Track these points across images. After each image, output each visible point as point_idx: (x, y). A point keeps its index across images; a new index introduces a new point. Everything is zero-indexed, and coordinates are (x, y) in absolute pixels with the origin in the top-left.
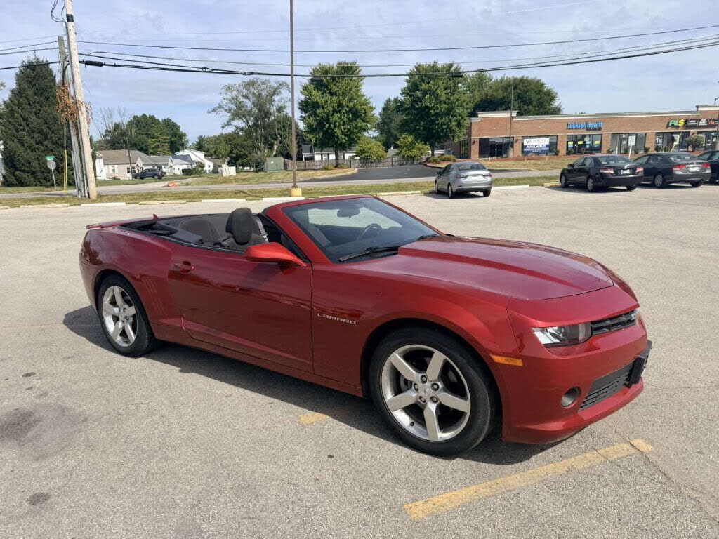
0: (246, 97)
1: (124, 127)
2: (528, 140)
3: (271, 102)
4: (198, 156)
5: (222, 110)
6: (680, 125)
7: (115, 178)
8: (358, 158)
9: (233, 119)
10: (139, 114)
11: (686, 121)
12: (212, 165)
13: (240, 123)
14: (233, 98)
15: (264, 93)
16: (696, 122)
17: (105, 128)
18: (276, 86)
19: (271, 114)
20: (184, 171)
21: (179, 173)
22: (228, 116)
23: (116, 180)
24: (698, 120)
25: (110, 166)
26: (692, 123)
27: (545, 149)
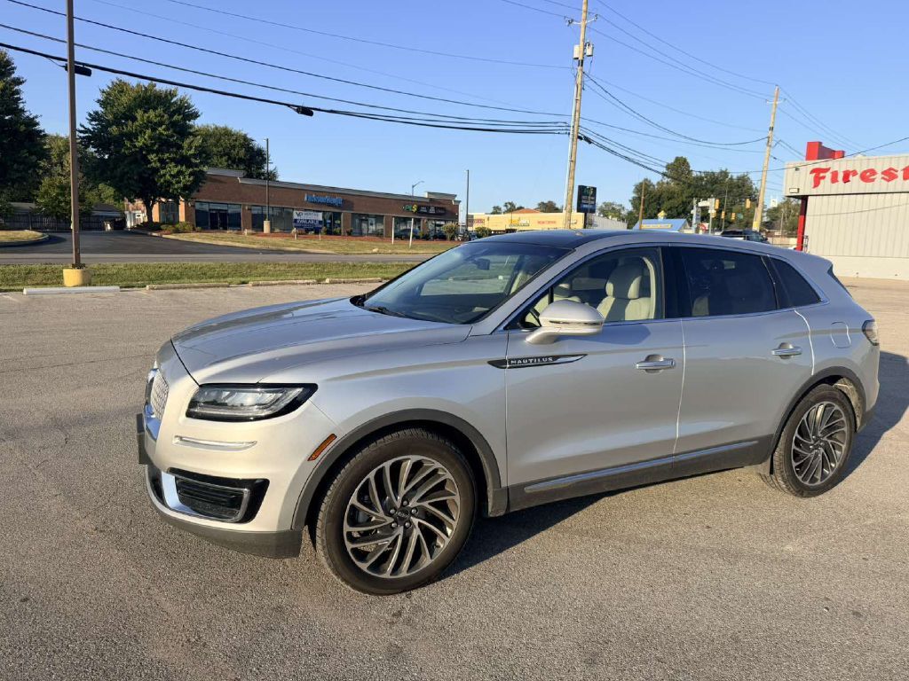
6: (414, 211)
11: (419, 208)
24: (428, 207)
26: (424, 210)
27: (317, 225)
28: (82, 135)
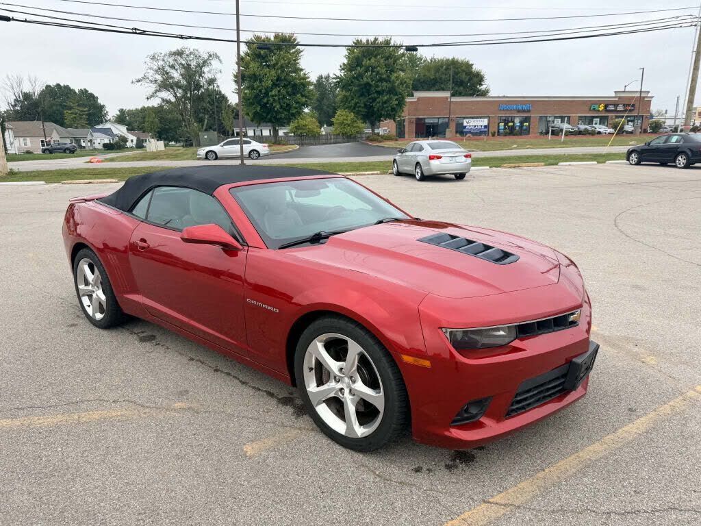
0: (173, 67)
1: (36, 96)
2: (467, 120)
3: (201, 74)
4: (121, 130)
5: (147, 80)
6: (601, 109)
7: (28, 152)
8: (293, 134)
9: (159, 91)
10: (53, 83)
11: (606, 106)
12: (135, 139)
13: (167, 95)
14: (159, 69)
15: (193, 64)
16: (614, 107)
17: (15, 98)
18: (206, 57)
19: (201, 87)
20: (105, 146)
21: (100, 147)
22: (153, 87)
23: (28, 155)
24: (616, 105)
25: (22, 139)
26: (611, 108)
27: (483, 129)
28: (334, 81)
